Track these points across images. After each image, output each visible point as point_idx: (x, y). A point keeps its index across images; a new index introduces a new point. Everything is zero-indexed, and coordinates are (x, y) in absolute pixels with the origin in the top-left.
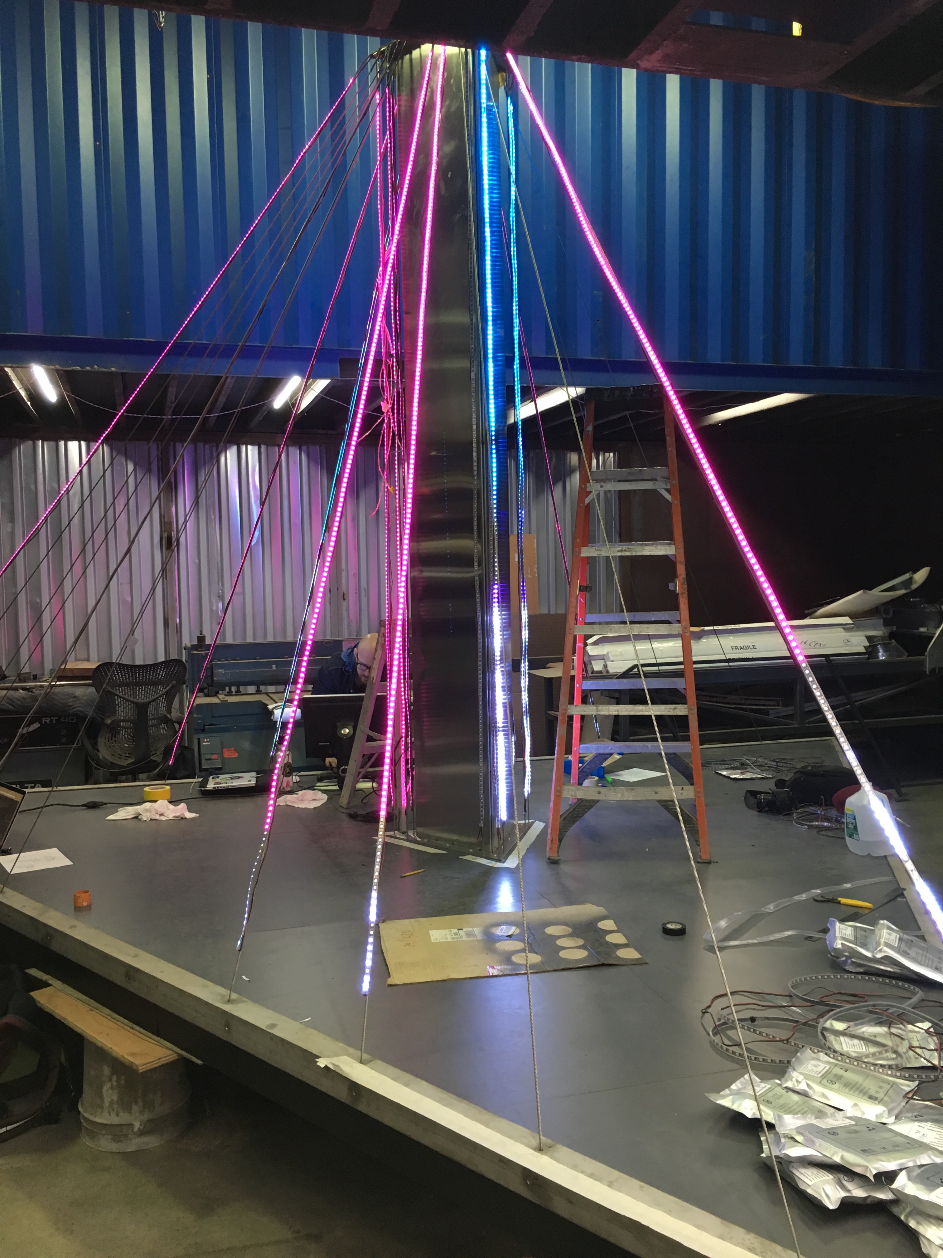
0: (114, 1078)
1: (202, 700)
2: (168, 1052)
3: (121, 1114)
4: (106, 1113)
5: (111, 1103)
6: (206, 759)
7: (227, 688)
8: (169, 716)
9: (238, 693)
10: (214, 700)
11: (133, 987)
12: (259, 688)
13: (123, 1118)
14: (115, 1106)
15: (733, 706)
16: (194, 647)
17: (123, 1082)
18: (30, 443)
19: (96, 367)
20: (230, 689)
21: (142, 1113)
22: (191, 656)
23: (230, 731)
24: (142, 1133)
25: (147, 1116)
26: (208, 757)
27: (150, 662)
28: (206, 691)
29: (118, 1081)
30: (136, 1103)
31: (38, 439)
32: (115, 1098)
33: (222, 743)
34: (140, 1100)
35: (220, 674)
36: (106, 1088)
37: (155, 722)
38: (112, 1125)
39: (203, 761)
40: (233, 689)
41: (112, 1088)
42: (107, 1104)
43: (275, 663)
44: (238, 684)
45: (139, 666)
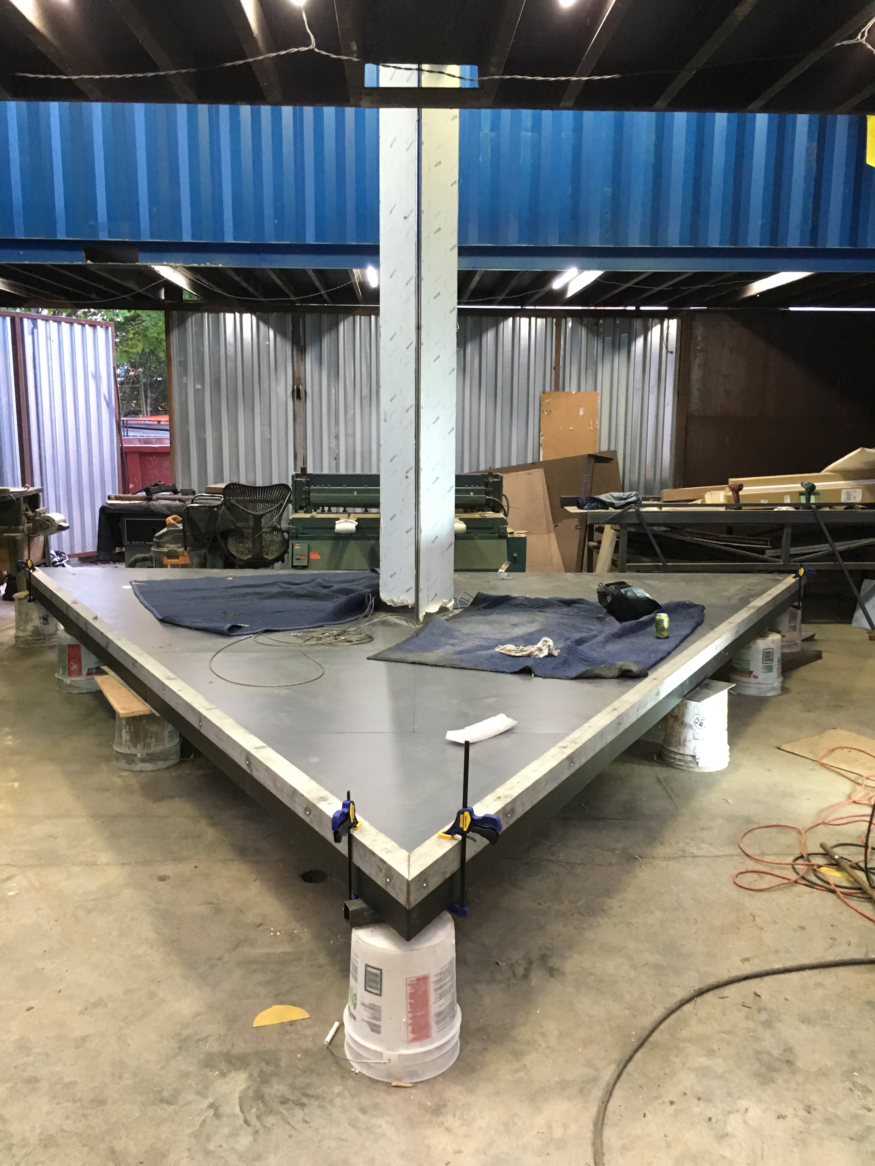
0: (128, 727)
1: (301, 515)
2: (147, 709)
3: (131, 748)
4: (123, 747)
5: (126, 741)
6: (297, 559)
7: (321, 508)
8: (279, 527)
9: (330, 511)
10: (308, 516)
11: (134, 671)
12: (345, 509)
13: (133, 751)
14: (128, 743)
15: (723, 543)
16: (297, 476)
17: (132, 730)
18: (199, 314)
19: (208, 264)
20: (323, 509)
21: (143, 749)
22: (294, 482)
23: (316, 539)
24: (143, 761)
25: (146, 751)
26: (299, 557)
27: (267, 484)
28: (305, 509)
29: (130, 728)
30: (140, 743)
31: (205, 312)
32: (128, 738)
33: (309, 548)
34: (142, 742)
35: (314, 497)
36: (124, 731)
37: (268, 530)
38: (126, 754)
39: (294, 560)
40: (326, 509)
41: (126, 732)
42: (124, 742)
43: (355, 490)
44: (330, 506)
45: (259, 487)
